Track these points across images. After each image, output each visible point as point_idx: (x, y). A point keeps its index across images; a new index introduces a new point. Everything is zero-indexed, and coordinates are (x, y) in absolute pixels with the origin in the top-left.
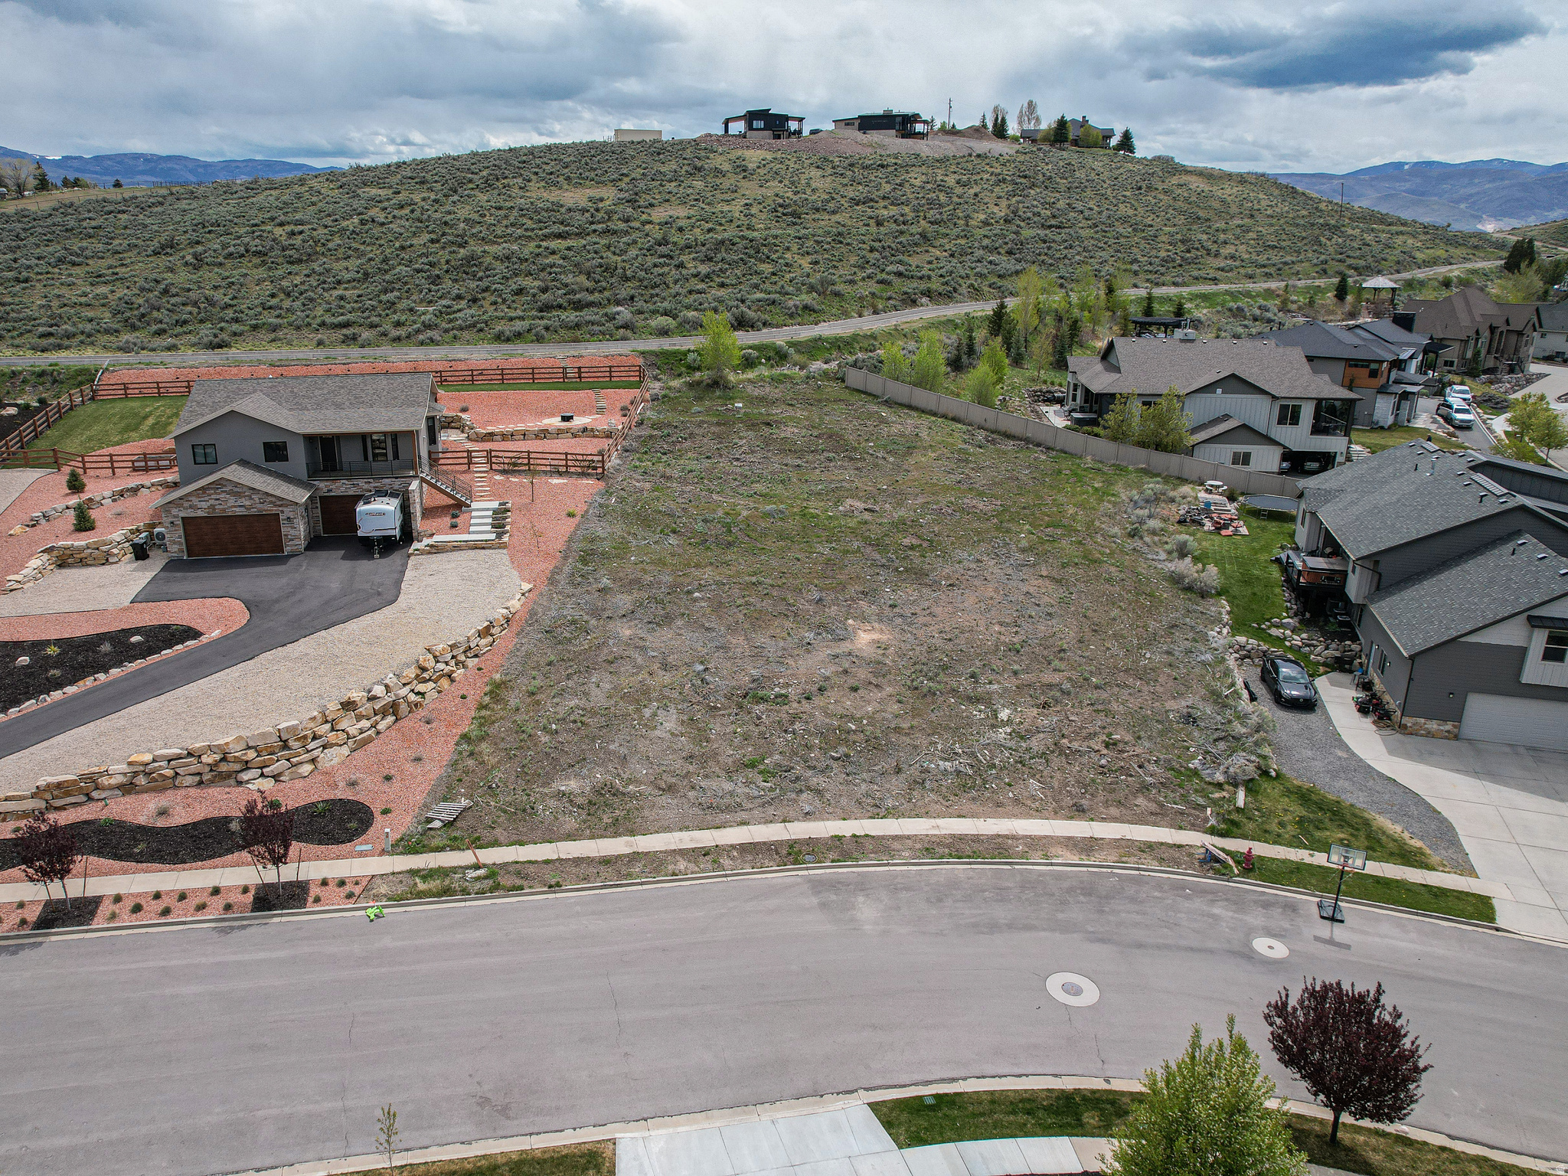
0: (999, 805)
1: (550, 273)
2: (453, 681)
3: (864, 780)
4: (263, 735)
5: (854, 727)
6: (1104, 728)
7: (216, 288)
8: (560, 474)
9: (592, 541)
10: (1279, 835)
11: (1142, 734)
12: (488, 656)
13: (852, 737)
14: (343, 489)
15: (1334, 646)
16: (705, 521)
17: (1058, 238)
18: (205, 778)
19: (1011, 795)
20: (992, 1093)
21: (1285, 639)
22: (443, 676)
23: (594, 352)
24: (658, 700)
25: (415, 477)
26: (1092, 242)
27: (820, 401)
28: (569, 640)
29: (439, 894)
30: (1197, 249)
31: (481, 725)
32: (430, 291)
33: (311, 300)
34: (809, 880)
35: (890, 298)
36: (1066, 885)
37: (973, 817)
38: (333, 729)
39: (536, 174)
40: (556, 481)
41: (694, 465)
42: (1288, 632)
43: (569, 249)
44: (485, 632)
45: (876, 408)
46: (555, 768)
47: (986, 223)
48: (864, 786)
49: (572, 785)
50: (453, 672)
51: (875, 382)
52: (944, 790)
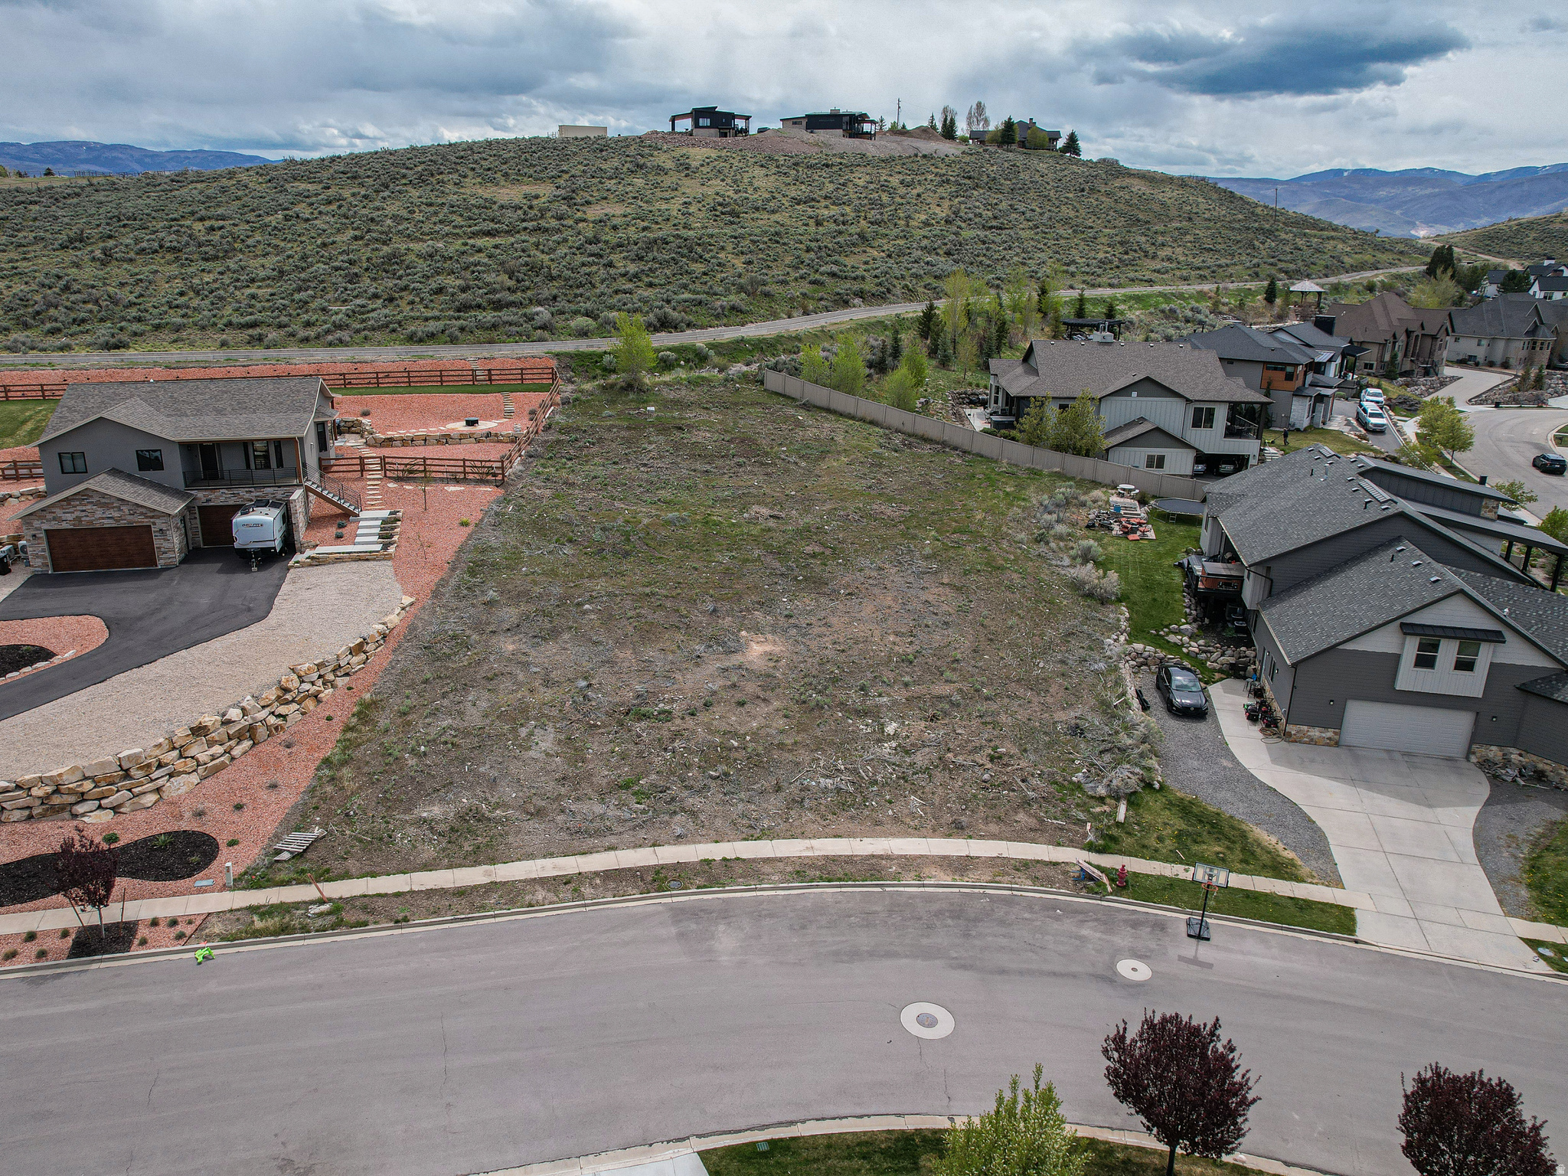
0: (878, 823)
1: (473, 272)
2: (319, 701)
3: (742, 800)
4: (102, 764)
5: (736, 744)
6: (991, 741)
7: (122, 285)
8: (457, 481)
9: (483, 551)
10: (1156, 850)
11: (1028, 746)
12: (361, 675)
13: (734, 755)
14: (222, 499)
15: (1229, 652)
16: (604, 529)
17: (998, 239)
18: (35, 812)
19: (890, 812)
20: (829, 1136)
21: (1182, 645)
22: (309, 696)
23: (507, 354)
24: (536, 719)
25: (299, 485)
26: (1032, 243)
27: (736, 404)
28: (449, 656)
29: (275, 933)
30: (1135, 251)
31: (346, 748)
32: (346, 290)
33: (221, 298)
34: (670, 908)
35: (821, 299)
36: (935, 907)
37: (849, 836)
38: (181, 756)
39: (473, 169)
40: (452, 488)
41: (600, 471)
42: (1186, 639)
43: (496, 247)
44: (358, 649)
45: (792, 411)
46: (419, 793)
47: (926, 224)
48: (740, 806)
49: (436, 811)
50: (320, 692)
51: (793, 386)
52: (823, 808)
